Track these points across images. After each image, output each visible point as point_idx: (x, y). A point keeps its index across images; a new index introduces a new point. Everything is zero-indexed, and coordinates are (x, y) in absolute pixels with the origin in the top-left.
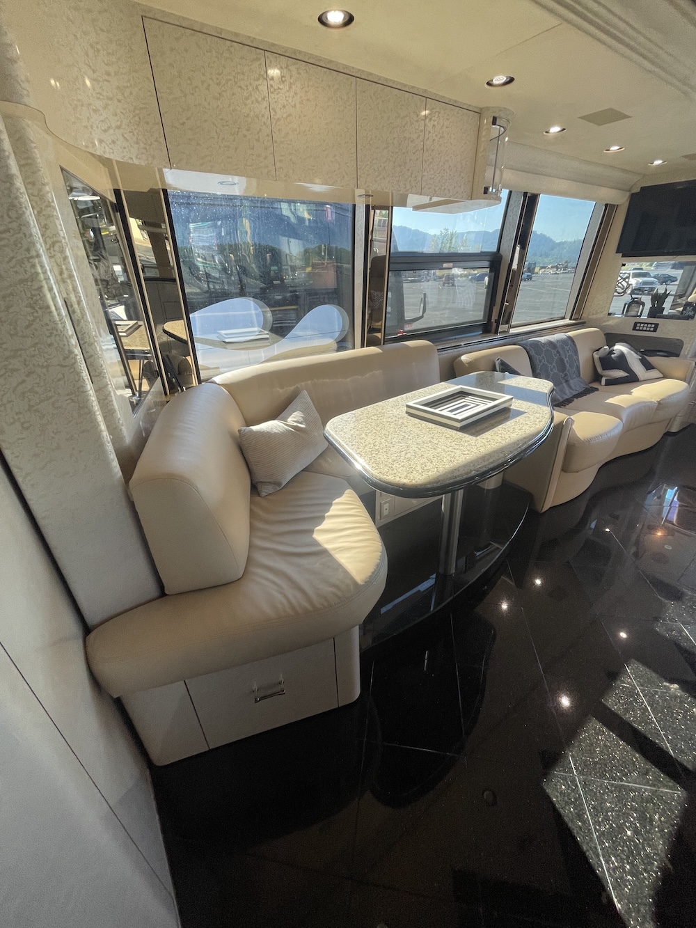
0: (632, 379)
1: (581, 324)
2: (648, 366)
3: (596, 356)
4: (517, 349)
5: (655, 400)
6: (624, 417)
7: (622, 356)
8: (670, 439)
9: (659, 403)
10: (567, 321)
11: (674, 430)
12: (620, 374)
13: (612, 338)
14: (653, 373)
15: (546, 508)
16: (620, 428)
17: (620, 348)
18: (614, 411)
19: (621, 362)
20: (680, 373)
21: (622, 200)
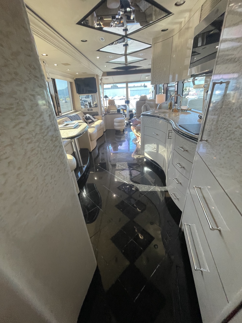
0: (93, 122)
1: (77, 111)
2: (95, 118)
3: (84, 118)
4: (67, 118)
5: (99, 124)
6: (96, 128)
7: (89, 117)
8: (105, 133)
9: (100, 124)
10: (73, 111)
11: (105, 131)
12: (90, 121)
13: (85, 113)
14: (96, 120)
15: (91, 151)
16: (96, 130)
17: (88, 115)
18: (93, 127)
19: (89, 118)
20: (100, 118)
21: (73, 81)
